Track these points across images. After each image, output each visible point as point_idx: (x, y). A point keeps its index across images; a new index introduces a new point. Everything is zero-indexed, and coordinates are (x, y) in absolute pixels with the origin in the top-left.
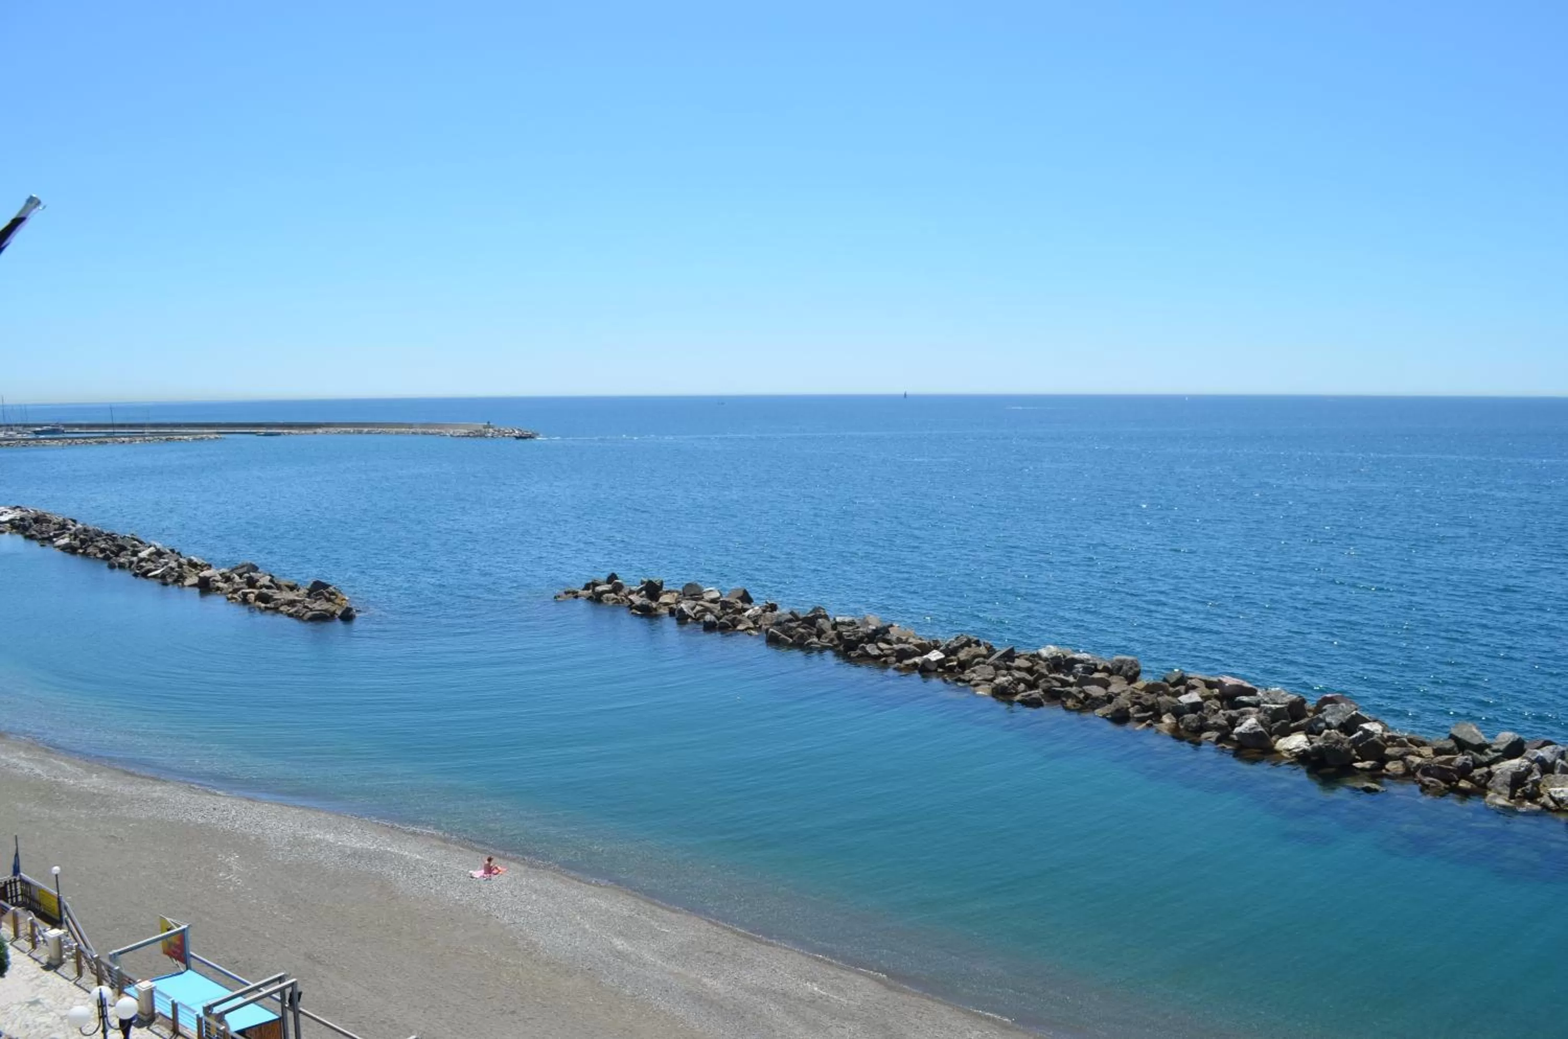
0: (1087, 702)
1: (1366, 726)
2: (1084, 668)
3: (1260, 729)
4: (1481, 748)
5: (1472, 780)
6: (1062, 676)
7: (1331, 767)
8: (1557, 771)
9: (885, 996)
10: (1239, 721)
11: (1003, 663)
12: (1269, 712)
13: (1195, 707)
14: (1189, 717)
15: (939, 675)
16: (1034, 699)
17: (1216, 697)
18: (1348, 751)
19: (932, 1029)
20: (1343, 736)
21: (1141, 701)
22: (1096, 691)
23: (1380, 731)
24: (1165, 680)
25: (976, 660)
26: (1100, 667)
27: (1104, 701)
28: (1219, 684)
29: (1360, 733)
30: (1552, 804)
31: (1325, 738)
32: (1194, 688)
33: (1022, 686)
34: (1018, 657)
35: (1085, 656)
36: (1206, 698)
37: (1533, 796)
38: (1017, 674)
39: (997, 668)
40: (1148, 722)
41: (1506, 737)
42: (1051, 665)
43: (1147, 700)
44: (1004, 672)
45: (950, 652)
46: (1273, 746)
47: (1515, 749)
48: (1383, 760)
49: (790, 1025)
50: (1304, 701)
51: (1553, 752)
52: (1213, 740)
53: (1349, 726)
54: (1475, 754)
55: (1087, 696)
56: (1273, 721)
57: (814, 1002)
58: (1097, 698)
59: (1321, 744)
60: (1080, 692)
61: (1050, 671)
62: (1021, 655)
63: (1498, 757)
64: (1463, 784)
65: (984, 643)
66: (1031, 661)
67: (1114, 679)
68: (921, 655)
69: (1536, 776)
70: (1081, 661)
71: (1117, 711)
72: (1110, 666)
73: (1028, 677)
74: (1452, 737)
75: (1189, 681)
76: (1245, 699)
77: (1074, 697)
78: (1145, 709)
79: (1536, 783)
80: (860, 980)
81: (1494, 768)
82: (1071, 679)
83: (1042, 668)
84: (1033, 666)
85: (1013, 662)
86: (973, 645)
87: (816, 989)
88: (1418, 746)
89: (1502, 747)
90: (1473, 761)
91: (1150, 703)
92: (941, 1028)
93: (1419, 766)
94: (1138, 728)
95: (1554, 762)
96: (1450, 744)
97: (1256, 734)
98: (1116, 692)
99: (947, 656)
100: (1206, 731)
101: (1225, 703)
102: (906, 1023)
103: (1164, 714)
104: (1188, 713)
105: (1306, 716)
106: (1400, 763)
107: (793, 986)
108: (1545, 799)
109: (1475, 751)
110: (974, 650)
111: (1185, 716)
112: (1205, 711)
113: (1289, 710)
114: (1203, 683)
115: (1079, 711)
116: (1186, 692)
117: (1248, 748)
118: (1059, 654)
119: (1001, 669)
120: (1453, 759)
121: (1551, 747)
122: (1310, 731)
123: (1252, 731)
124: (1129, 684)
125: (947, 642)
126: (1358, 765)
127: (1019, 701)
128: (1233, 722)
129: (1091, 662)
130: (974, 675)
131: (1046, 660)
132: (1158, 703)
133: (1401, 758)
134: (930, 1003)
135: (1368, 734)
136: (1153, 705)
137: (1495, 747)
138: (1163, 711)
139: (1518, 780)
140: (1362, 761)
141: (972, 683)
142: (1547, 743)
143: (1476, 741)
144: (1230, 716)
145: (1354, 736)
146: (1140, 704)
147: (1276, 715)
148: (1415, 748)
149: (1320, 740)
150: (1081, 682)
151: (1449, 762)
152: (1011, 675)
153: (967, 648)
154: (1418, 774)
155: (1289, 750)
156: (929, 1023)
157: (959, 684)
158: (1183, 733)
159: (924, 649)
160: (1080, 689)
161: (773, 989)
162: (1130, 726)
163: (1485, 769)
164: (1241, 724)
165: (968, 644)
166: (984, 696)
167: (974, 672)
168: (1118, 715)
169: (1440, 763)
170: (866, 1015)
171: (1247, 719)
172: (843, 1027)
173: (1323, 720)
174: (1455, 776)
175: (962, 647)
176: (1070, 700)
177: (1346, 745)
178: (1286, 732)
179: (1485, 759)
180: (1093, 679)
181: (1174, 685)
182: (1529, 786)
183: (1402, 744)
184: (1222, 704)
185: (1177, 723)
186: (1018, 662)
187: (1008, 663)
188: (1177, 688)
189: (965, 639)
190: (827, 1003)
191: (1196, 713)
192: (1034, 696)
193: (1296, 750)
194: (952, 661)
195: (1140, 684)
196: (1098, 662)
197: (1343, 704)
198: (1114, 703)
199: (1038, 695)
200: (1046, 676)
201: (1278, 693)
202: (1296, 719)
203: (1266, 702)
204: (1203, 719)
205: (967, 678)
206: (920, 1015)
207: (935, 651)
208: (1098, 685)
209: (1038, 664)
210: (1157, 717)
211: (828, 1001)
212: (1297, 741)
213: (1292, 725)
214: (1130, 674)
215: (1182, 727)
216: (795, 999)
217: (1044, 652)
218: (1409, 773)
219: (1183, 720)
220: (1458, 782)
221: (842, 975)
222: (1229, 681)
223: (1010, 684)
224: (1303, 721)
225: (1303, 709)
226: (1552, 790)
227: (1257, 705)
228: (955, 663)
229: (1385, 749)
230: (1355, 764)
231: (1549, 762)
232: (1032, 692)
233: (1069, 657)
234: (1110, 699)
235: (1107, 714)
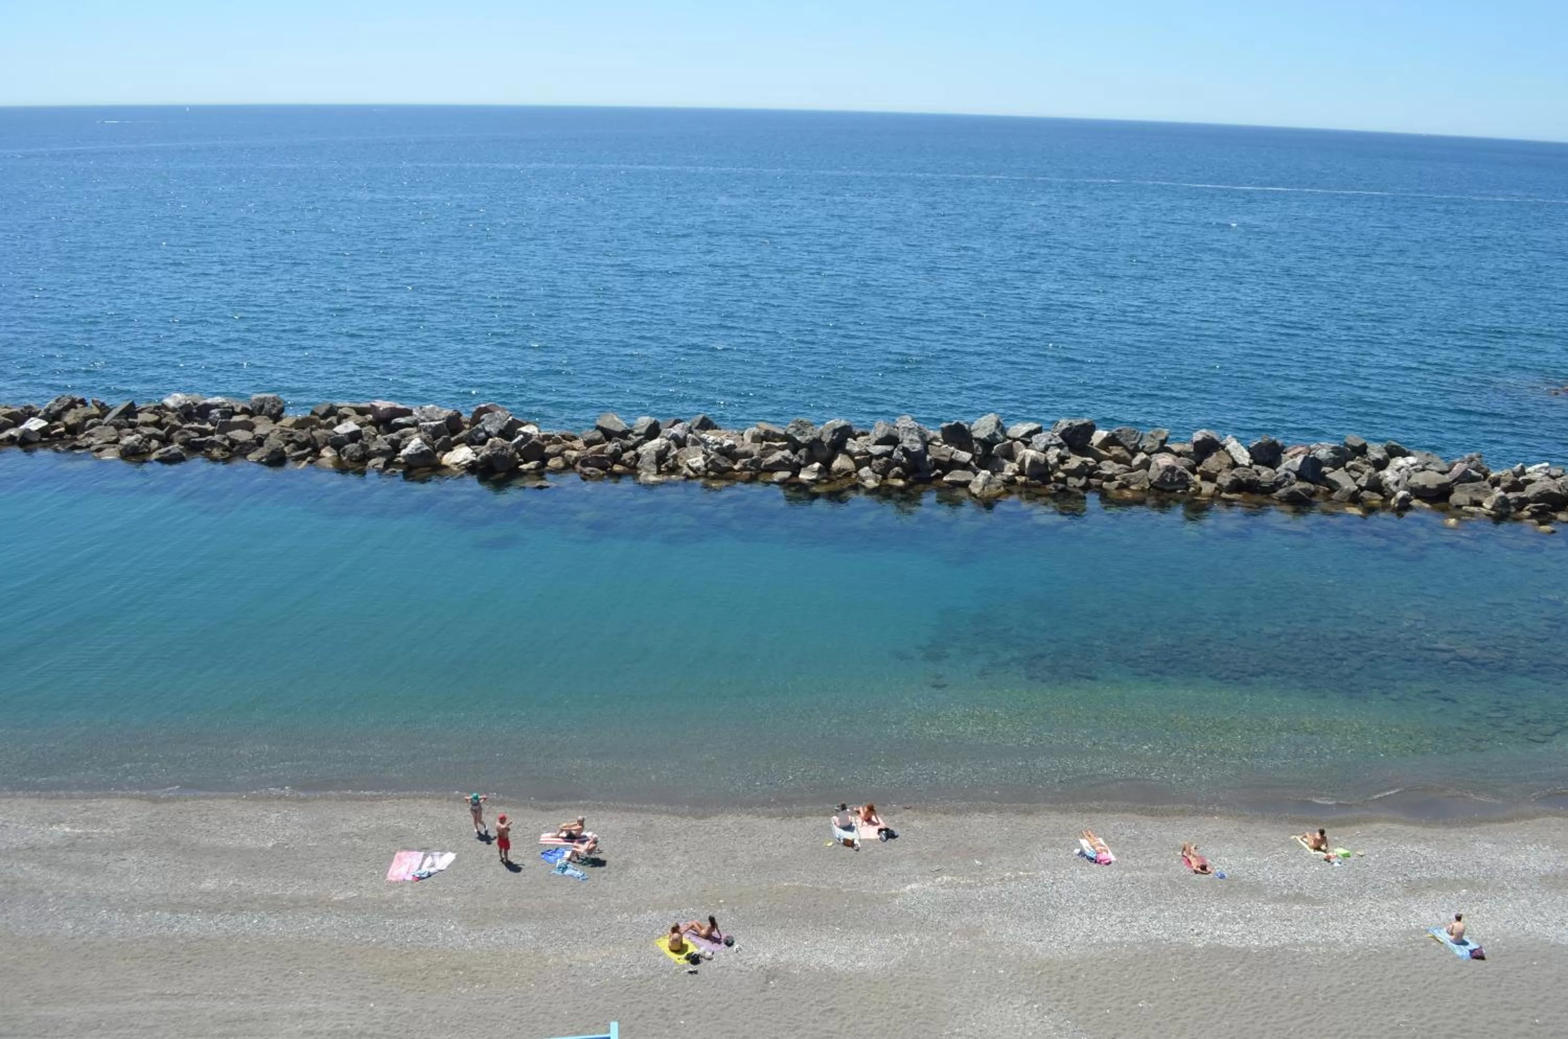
0: (234, 449)
1: (523, 429)
2: (221, 413)
3: (426, 448)
4: (624, 435)
5: (623, 463)
6: (196, 425)
7: (501, 472)
8: (689, 444)
9: (154, 811)
10: (403, 443)
11: (123, 420)
12: (430, 430)
13: (354, 437)
14: (351, 447)
15: (45, 445)
16: (174, 454)
17: (371, 423)
18: (513, 456)
19: (224, 828)
20: (507, 442)
21: (295, 438)
22: (241, 435)
23: (537, 433)
24: (313, 413)
25: (89, 422)
26: (238, 410)
27: (254, 445)
28: (373, 410)
29: (521, 436)
30: (691, 473)
31: (492, 446)
32: (346, 416)
33: (154, 443)
34: (140, 411)
35: (218, 400)
36: (362, 425)
37: (674, 469)
38: (147, 431)
39: (118, 427)
40: (309, 459)
41: (644, 421)
42: (182, 416)
43: (301, 436)
44: (130, 430)
45: (53, 417)
46: (440, 463)
47: (653, 432)
48: (544, 459)
49: (58, 879)
50: (459, 415)
51: (683, 428)
52: (381, 466)
53: (508, 432)
54: (622, 440)
55: (233, 443)
56: (435, 438)
57: (73, 844)
58: (245, 443)
59: (488, 452)
60: (224, 439)
61: (183, 422)
62: (143, 409)
63: (641, 440)
64: (617, 468)
65: (93, 402)
66: (157, 414)
67: (256, 420)
68: (16, 425)
69: (674, 451)
70: (216, 406)
71: (273, 452)
72: (250, 408)
73: (159, 432)
74: (598, 428)
75: (340, 411)
76: (401, 420)
77: (219, 445)
78: (301, 446)
79: (675, 457)
80: (116, 804)
81: (640, 450)
82: (208, 426)
83: (171, 419)
84: (161, 419)
85: (136, 417)
86: (79, 405)
87: (68, 830)
88: (571, 441)
89: (643, 430)
90: (621, 447)
91: (304, 439)
92: (234, 823)
93: (577, 459)
94: (300, 467)
95: (685, 437)
96: (598, 435)
97: (423, 452)
98: (265, 432)
99: (50, 422)
100: (370, 459)
101: (381, 427)
102: (192, 831)
103: (323, 447)
104: (347, 443)
105: (464, 428)
106: (560, 458)
107: (38, 835)
108: (686, 470)
109: (621, 438)
110: (81, 411)
111: (346, 447)
112: (366, 439)
113: (448, 426)
114: (353, 411)
115: (226, 461)
116: (339, 423)
117: (417, 468)
118: (188, 402)
119: (123, 427)
120: (604, 448)
121: (681, 425)
122: (470, 442)
123: (419, 451)
124: (275, 422)
125: (47, 406)
126: (524, 467)
127: (157, 460)
128: (396, 446)
129: (227, 405)
130: (92, 439)
131: (174, 410)
132: (313, 437)
133: (560, 454)
134: (210, 803)
135: (527, 436)
136: (308, 440)
137: (637, 431)
138: (320, 445)
139: (661, 457)
140: (526, 462)
141: (93, 448)
142: (677, 422)
143: (619, 429)
144: (392, 440)
145: (516, 440)
146: (294, 441)
147: (436, 432)
148: (568, 443)
149: (487, 449)
150: (224, 428)
151: (601, 451)
152: (138, 432)
153: (73, 410)
154: (578, 466)
155: (457, 464)
156: (218, 822)
157: (78, 452)
158: (348, 464)
159: (18, 419)
160: (223, 436)
161: (14, 846)
162: (290, 465)
163: (632, 453)
164: (405, 447)
165: (73, 404)
166: (113, 460)
167: (91, 435)
168: (275, 457)
169: (593, 452)
170: (143, 837)
171: (411, 440)
172: (123, 860)
173: (483, 430)
174: (610, 463)
175: (67, 409)
176: (215, 450)
177: (511, 451)
178: (448, 447)
179: (630, 443)
180: (235, 423)
181: (325, 416)
182: (671, 461)
183: (557, 442)
184: (378, 429)
185: (339, 455)
186: (142, 418)
187: (130, 420)
188: (329, 420)
189: (69, 400)
190: (90, 841)
191: (356, 442)
192: (173, 451)
193: (464, 463)
194: (57, 427)
195: (289, 419)
196: (234, 404)
197: (499, 412)
198: (266, 445)
199: (177, 451)
200: (179, 428)
201: (432, 410)
202: (454, 433)
203: (423, 421)
204: (364, 447)
205: (84, 444)
206: (204, 818)
207: (32, 419)
208: (242, 429)
209: (165, 416)
210: (316, 452)
211: (89, 838)
212: (462, 454)
213: (453, 439)
214: (274, 412)
215: (344, 458)
216: (48, 848)
217: (170, 402)
218: (569, 466)
219: (344, 452)
220: (612, 467)
221: (93, 805)
222: (382, 405)
223: (140, 443)
224: (461, 434)
225: (459, 421)
226: (689, 461)
227: (415, 424)
228: (62, 429)
229: (544, 448)
230: (521, 467)
231: (681, 437)
232: (170, 447)
233: (201, 403)
234: (260, 441)
235: (262, 458)
